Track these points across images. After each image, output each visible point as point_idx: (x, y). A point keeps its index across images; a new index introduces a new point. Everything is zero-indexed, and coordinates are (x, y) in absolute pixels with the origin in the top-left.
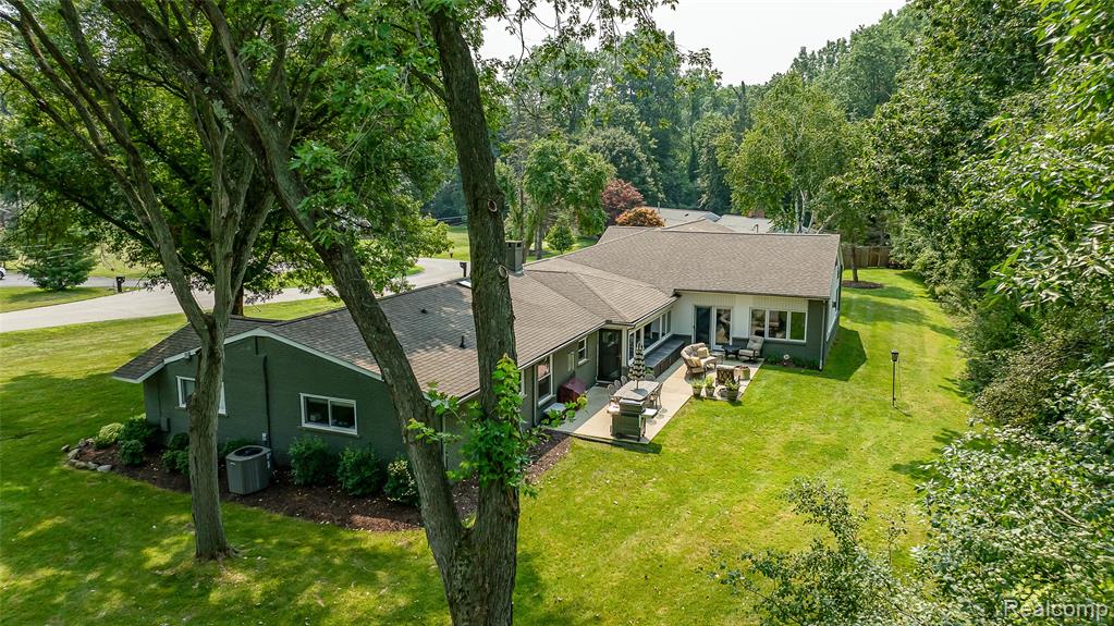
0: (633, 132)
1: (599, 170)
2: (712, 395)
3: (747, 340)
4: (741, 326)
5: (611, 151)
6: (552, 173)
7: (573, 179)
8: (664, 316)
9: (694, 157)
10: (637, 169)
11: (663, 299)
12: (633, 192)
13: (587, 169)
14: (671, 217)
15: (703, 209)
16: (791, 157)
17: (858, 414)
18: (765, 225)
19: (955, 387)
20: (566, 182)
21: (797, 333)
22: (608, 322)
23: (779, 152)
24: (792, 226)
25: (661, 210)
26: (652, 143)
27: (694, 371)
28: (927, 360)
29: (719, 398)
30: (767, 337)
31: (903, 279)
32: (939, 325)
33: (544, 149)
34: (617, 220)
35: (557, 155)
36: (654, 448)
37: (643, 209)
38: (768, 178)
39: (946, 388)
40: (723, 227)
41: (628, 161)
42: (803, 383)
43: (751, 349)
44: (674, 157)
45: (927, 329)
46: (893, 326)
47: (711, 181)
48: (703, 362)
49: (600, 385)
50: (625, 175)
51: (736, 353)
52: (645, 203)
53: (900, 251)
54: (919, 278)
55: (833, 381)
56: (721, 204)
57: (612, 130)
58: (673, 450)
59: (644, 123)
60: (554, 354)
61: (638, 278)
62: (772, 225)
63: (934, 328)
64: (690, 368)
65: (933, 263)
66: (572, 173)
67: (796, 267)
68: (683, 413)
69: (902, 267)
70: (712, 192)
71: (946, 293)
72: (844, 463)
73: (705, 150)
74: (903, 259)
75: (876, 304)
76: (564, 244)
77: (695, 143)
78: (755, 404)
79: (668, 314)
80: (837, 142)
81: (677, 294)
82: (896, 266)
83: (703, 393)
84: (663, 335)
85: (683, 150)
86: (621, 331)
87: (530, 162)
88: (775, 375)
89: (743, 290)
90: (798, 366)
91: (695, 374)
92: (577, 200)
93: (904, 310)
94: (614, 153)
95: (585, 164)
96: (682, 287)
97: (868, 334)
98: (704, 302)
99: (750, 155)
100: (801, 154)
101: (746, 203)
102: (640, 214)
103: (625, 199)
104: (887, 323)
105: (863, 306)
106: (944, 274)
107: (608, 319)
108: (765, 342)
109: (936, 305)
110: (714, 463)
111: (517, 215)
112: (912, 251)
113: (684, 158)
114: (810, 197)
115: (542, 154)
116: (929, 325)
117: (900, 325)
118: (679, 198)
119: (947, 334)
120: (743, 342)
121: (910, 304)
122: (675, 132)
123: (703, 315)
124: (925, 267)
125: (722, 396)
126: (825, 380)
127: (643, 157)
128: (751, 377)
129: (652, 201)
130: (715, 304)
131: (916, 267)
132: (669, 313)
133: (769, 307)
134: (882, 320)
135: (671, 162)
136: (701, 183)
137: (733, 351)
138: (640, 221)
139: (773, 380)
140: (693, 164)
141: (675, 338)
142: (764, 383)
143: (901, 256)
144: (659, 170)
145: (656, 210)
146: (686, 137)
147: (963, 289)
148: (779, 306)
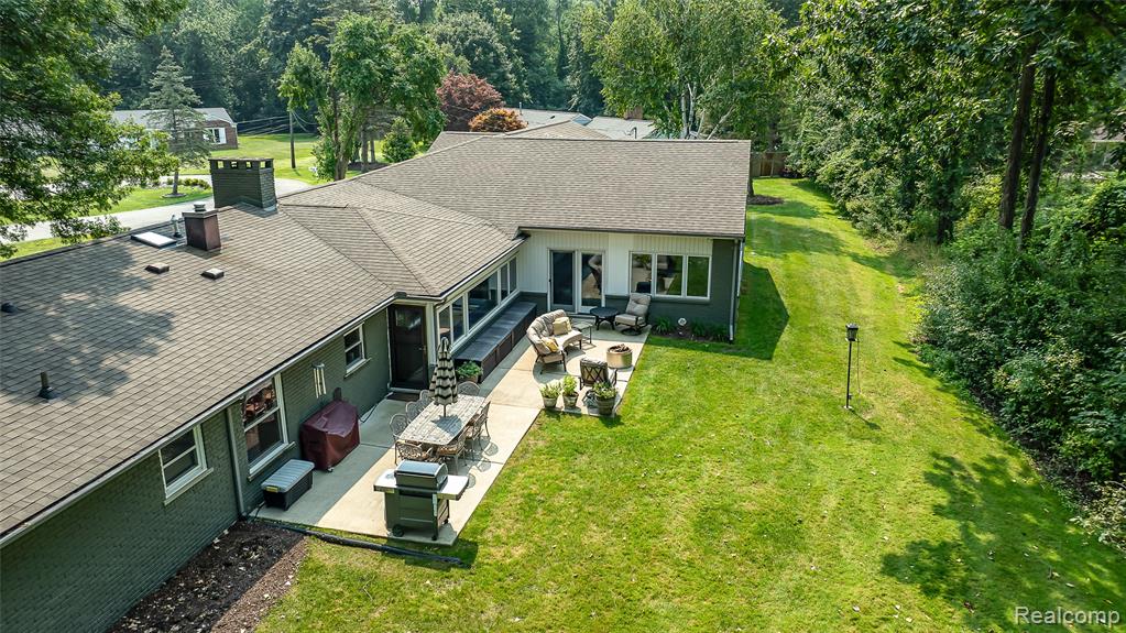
0: (490, 20)
1: (432, 57)
2: (573, 406)
3: (626, 299)
4: (618, 278)
5: (462, 41)
6: (367, 61)
7: (398, 69)
8: (504, 270)
9: (563, 51)
10: (494, 63)
11: (502, 243)
12: (490, 91)
13: (416, 56)
14: (534, 120)
15: (574, 111)
16: (677, 38)
17: (799, 429)
18: (645, 128)
19: (914, 358)
20: (389, 73)
21: (697, 286)
22: (399, 295)
23: (660, 32)
24: (678, 129)
25: (523, 111)
26: (514, 35)
27: (548, 360)
28: (865, 312)
29: (585, 411)
30: (654, 293)
31: (801, 191)
32: (861, 253)
33: (357, 27)
34: (470, 124)
35: (376, 38)
36: (462, 554)
37: (501, 111)
38: (647, 66)
39: (903, 361)
40: (593, 131)
41: (485, 53)
42: (710, 369)
43: (632, 314)
44: (540, 51)
45: (848, 260)
46: (809, 258)
47: (582, 79)
48: (561, 341)
49: (396, 396)
50: (479, 69)
51: (611, 319)
52: (504, 103)
53: (798, 157)
54: (824, 191)
55: (751, 361)
56: (593, 106)
57: (464, 15)
58: (498, 553)
59: (504, 10)
60: (283, 374)
61: (465, 210)
62: (653, 128)
63: (855, 258)
64: (541, 356)
65: (842, 172)
66: (397, 61)
67: (694, 189)
68: (526, 451)
69: (799, 176)
70: (584, 92)
71: (860, 209)
72: (802, 559)
73: (574, 43)
74: (801, 166)
75: (781, 226)
76: (402, 155)
77: (564, 36)
78: (642, 421)
79: (511, 265)
80: (735, 18)
81: (524, 234)
82: (792, 175)
83: (560, 403)
84: (504, 294)
85: (551, 44)
86: (423, 308)
87: (337, 44)
88: (669, 354)
89: (619, 226)
90: (698, 336)
91: (548, 365)
92: (406, 98)
93: (815, 233)
94: (467, 43)
95: (413, 49)
96: (529, 222)
97: (782, 271)
98: (563, 245)
99: (624, 37)
100: (690, 33)
101: (621, 100)
102: (500, 117)
103: (479, 98)
104: (801, 254)
105: (766, 229)
106: (855, 186)
107: (400, 289)
108: (653, 301)
109: (846, 224)
110: (573, 587)
111: (328, 118)
112: (812, 157)
113: (552, 54)
114: (700, 91)
115: (354, 34)
116: (850, 255)
117: (815, 257)
118: (547, 98)
119: (875, 267)
120: (619, 303)
121: (820, 224)
122: (540, 22)
123: (562, 262)
124: (832, 179)
125: (590, 406)
126: (741, 361)
127: (501, 48)
128: (634, 363)
129: (514, 100)
130: (579, 246)
131: (823, 177)
132: (513, 263)
133: (657, 250)
134: (793, 251)
135: (538, 57)
136: (571, 81)
137: (607, 317)
138: (497, 125)
139: (666, 364)
140: (562, 60)
141: (524, 298)
142: (652, 373)
143: (799, 163)
144: (523, 66)
145: (517, 112)
146: (553, 30)
147: (882, 205)
148: (671, 248)
